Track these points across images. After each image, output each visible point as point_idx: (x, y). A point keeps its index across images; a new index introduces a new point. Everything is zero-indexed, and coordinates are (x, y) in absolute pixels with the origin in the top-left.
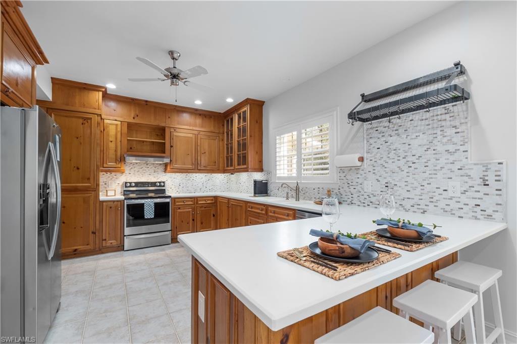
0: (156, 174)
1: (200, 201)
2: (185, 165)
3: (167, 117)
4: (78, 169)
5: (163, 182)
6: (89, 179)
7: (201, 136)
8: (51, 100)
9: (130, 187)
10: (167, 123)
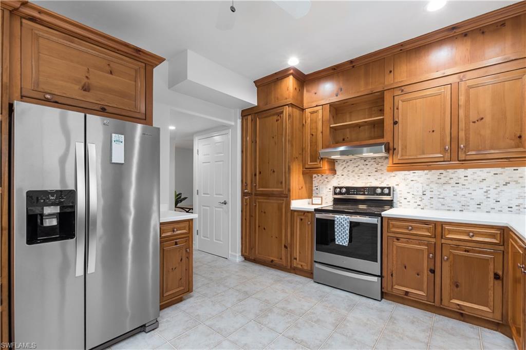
0: (378, 174)
1: (450, 232)
2: (424, 154)
3: (387, 72)
4: (274, 171)
5: (389, 188)
6: (282, 183)
7: (470, 83)
8: (257, 105)
9: (340, 193)
10: (386, 83)
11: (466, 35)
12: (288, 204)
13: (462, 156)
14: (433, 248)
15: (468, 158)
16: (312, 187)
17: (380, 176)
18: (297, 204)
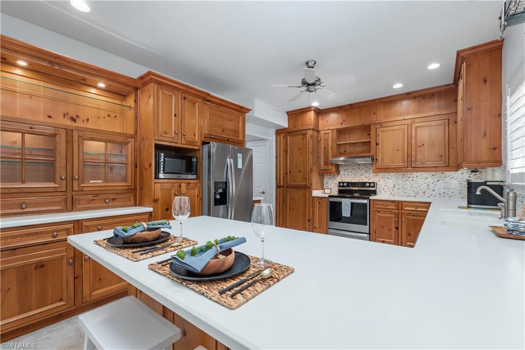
0: (367, 174)
1: (405, 206)
2: (393, 163)
3: (372, 113)
4: (300, 172)
5: (374, 183)
6: (306, 179)
7: (417, 125)
8: (287, 127)
9: (343, 186)
10: (372, 120)
11: (415, 98)
12: (311, 193)
13: (413, 166)
14: (397, 216)
15: (416, 166)
16: (323, 182)
17: (369, 175)
18: (316, 193)
